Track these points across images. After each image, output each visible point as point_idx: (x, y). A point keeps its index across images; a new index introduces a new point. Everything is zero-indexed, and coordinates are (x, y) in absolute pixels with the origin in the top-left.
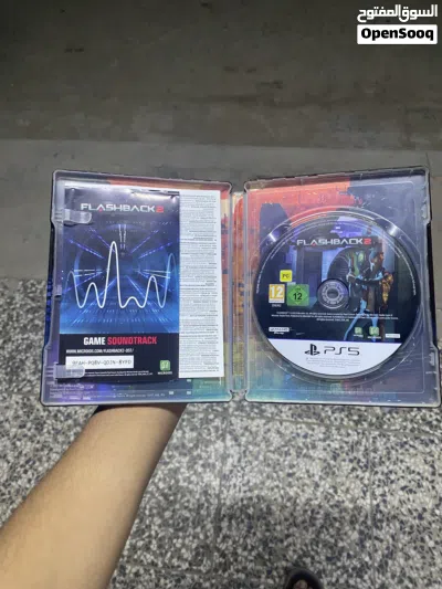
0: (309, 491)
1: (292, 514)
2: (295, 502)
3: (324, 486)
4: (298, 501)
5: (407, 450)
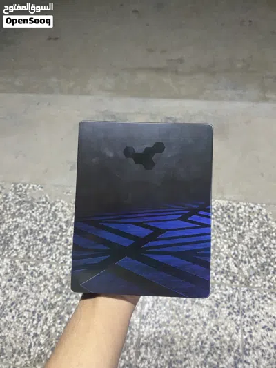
0: (200, 328)
1: (188, 344)
2: (190, 335)
3: (210, 324)
4: (192, 335)
5: (266, 301)
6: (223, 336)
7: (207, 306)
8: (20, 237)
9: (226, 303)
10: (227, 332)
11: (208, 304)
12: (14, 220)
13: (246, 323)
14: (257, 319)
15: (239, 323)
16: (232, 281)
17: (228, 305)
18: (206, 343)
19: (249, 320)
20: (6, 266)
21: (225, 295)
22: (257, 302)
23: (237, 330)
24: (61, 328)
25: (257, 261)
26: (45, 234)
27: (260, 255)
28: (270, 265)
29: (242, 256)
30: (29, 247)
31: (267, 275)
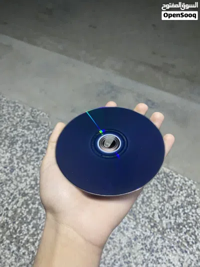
0: (117, 250)
1: (104, 258)
2: (108, 252)
3: (125, 251)
4: (110, 252)
5: (172, 251)
6: (131, 262)
7: (128, 237)
8: (22, 143)
9: (142, 240)
10: (135, 261)
11: (129, 236)
12: (23, 131)
13: (151, 260)
14: (160, 261)
15: (146, 258)
16: (152, 227)
17: (143, 242)
18: (117, 262)
19: (155, 259)
20: (6, 158)
21: (144, 235)
22: (165, 249)
23: (143, 263)
24: (25, 211)
25: (176, 219)
26: (39, 147)
27: (180, 217)
28: (184, 226)
29: (166, 212)
30: (26, 151)
31: (180, 233)
